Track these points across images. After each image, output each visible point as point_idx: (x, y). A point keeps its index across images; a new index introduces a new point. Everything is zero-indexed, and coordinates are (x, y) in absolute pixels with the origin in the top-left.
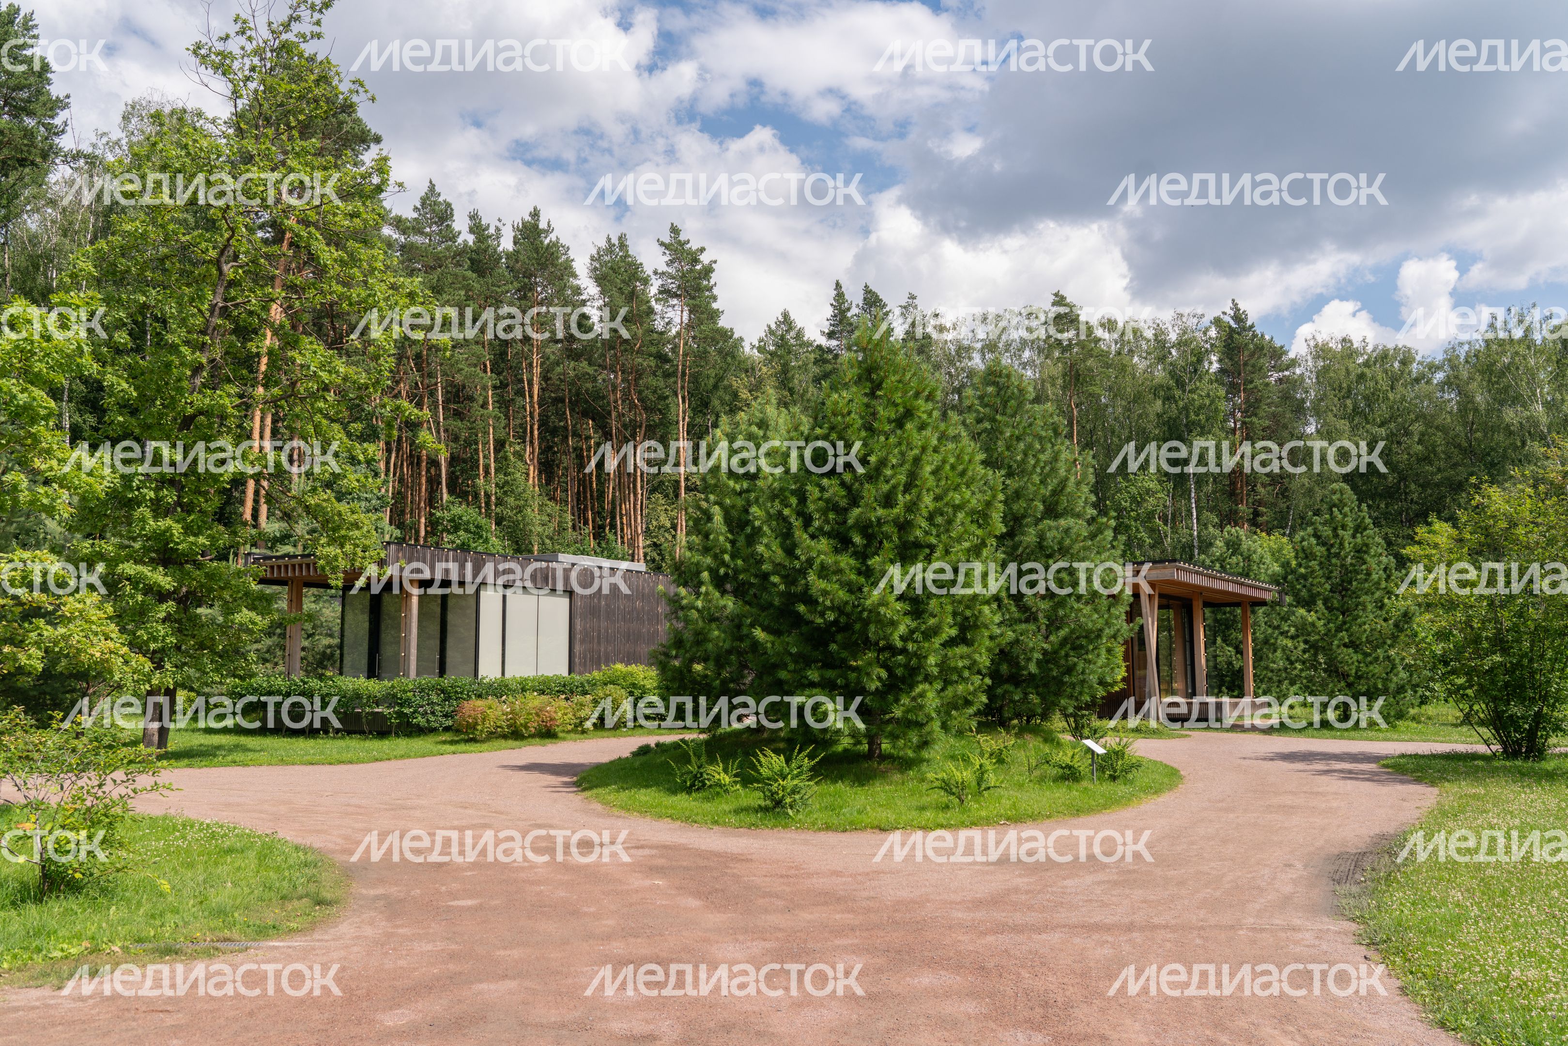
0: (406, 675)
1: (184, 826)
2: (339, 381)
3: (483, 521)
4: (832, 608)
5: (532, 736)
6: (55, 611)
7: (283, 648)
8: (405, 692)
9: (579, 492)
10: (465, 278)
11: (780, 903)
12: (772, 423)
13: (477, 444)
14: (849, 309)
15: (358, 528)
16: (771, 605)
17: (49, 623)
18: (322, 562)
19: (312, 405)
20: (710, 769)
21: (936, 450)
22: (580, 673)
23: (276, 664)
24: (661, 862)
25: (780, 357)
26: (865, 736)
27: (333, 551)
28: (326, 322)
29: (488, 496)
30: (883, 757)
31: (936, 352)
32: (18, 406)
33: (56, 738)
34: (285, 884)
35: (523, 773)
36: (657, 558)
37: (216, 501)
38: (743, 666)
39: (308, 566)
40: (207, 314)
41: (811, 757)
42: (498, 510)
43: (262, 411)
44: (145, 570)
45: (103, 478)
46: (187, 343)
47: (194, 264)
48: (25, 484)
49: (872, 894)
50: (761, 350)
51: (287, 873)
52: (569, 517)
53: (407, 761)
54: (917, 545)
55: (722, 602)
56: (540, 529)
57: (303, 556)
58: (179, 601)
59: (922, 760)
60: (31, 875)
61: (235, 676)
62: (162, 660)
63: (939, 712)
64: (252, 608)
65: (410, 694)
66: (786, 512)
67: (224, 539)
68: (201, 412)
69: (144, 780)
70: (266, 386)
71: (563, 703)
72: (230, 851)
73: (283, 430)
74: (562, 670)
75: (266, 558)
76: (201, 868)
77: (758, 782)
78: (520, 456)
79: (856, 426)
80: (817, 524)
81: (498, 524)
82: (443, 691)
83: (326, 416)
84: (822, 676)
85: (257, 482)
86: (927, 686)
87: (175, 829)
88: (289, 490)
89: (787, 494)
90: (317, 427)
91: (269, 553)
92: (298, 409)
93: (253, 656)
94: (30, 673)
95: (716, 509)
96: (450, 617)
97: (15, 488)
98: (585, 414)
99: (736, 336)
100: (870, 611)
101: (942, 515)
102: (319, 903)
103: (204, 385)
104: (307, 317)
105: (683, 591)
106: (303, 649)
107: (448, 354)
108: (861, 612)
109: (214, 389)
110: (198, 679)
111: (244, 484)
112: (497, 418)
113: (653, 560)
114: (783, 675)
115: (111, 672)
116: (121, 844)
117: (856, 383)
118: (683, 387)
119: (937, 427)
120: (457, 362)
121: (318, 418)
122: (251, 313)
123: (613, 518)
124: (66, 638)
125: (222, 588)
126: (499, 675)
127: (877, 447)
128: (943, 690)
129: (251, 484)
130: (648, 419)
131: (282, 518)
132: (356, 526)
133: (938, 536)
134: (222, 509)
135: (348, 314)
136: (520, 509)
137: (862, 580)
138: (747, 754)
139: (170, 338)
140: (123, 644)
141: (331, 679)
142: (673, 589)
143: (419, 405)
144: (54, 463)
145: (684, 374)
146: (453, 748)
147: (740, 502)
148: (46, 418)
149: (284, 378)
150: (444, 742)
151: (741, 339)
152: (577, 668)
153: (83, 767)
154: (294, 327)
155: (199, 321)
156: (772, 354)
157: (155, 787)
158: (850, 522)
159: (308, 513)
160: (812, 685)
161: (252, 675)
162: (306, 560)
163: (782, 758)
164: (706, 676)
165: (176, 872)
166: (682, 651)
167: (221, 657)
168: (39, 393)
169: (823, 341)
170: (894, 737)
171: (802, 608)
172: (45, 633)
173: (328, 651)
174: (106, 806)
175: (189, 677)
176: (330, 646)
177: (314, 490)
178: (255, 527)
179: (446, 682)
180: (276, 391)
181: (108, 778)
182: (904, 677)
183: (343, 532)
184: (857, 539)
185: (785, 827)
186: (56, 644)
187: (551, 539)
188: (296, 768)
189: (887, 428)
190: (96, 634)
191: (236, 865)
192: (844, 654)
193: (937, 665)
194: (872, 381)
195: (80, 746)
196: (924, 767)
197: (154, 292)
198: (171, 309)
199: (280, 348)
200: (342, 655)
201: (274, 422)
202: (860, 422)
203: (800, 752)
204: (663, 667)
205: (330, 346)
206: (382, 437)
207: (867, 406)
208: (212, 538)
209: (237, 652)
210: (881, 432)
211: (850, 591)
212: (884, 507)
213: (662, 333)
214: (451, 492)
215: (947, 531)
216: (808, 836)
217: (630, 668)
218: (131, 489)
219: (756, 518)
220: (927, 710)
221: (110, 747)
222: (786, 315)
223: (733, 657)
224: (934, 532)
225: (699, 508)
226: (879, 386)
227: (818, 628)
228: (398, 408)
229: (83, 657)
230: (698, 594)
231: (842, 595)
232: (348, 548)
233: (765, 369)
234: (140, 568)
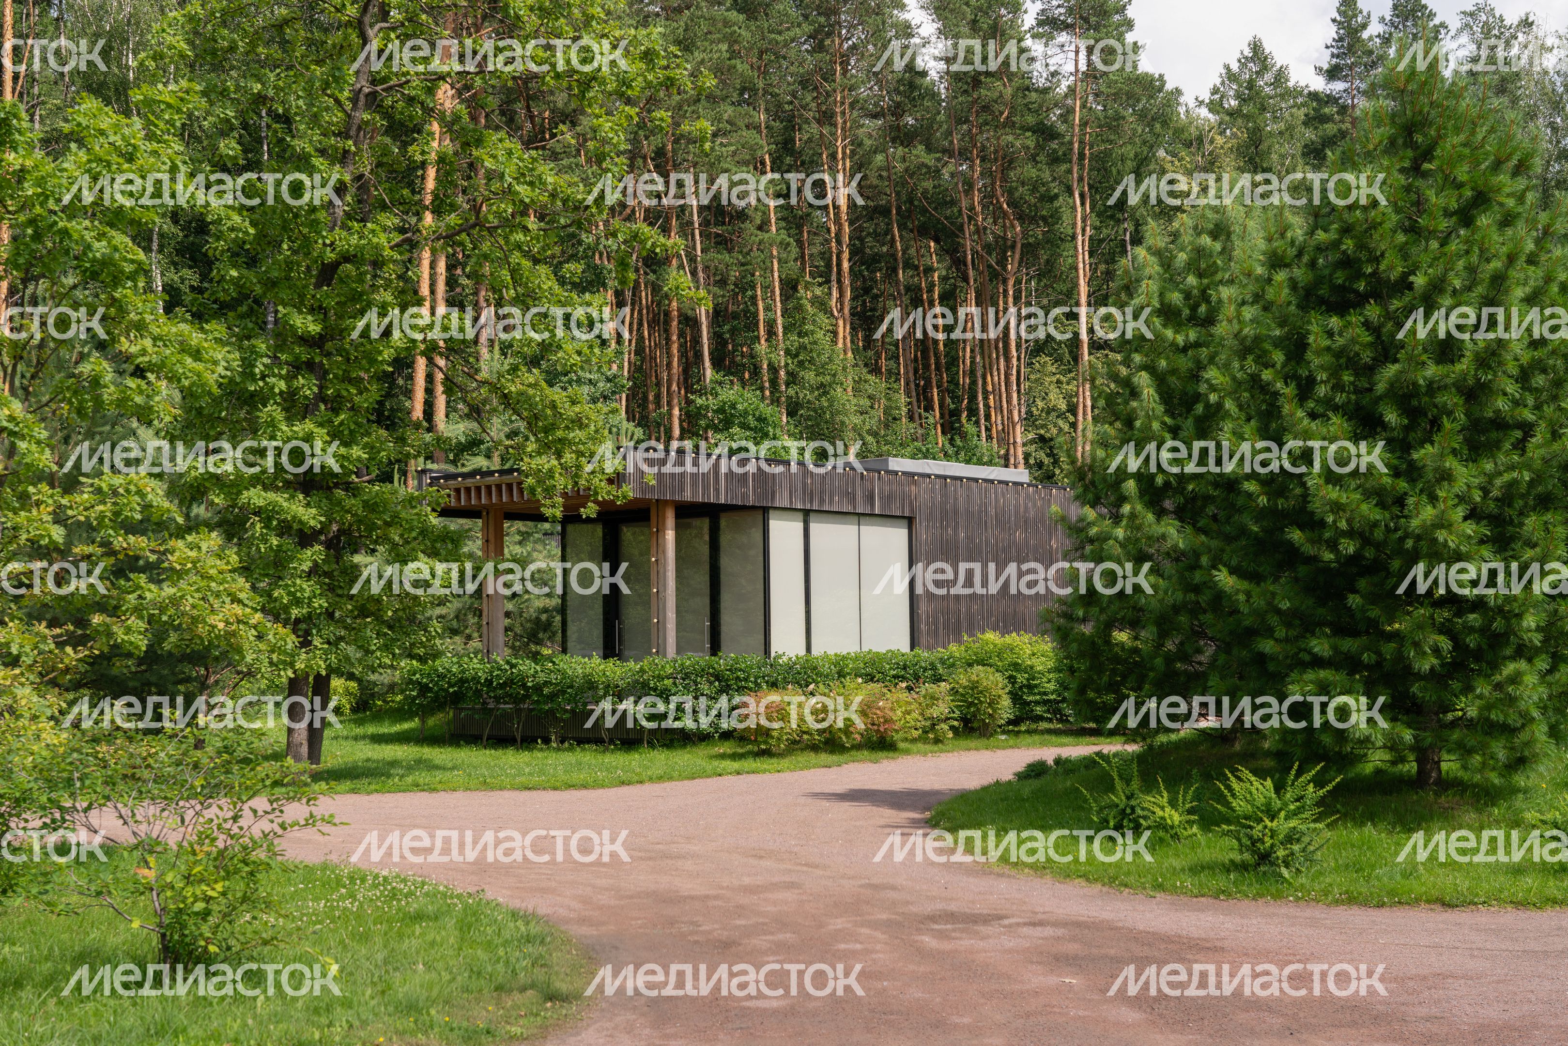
0: (661, 652)
1: (352, 879)
2: (544, 198)
3: (767, 410)
4: (1350, 534)
5: (858, 747)
6: (160, 561)
7: (479, 613)
8: (660, 678)
9: (916, 359)
10: (726, 23)
11: (1276, 1021)
12: (1237, 229)
13: (753, 288)
14: (1364, 26)
15: (582, 426)
16: (1243, 531)
17: (151, 580)
18: (530, 481)
19: (506, 238)
20: (1148, 800)
21: (1532, 260)
22: (929, 648)
23: (469, 638)
24: (1072, 948)
25: (1248, 117)
26: (1412, 749)
27: (547, 462)
28: (519, 107)
29: (773, 369)
30: (1446, 785)
31: (1527, 89)
32: (94, 260)
33: (171, 749)
34: (500, 967)
35: (846, 805)
36: (1046, 460)
37: (374, 392)
38: (1199, 634)
39: (510, 487)
40: (348, 106)
41: (1319, 782)
42: (791, 392)
43: (434, 252)
44: (280, 499)
45: (216, 363)
46: (322, 152)
47: (326, 31)
48: (109, 377)
49: (1434, 1011)
50: (1214, 107)
51: (501, 952)
52: (902, 399)
53: (668, 785)
54: (1500, 424)
55: (1159, 529)
56: (857, 420)
57: (501, 472)
58: (329, 545)
59: (1515, 791)
60: (146, 947)
61: (411, 656)
62: (307, 633)
63: (1544, 709)
64: (433, 554)
65: (668, 682)
66: (1267, 375)
67: (389, 449)
68: (346, 258)
69: (295, 811)
70: (437, 212)
71: (904, 696)
72: (419, 917)
73: (464, 281)
74: (901, 643)
75: (448, 477)
76: (379, 940)
77: (1228, 822)
78: (822, 305)
79: (1388, 225)
80: (1322, 391)
81: (791, 414)
82: (718, 678)
83: (527, 254)
84: (1335, 648)
85: (431, 362)
86: (1523, 665)
87: (339, 883)
88: (478, 371)
89: (1267, 346)
90: (514, 272)
91: (451, 469)
92: (486, 247)
93: (436, 626)
94: (129, 655)
95: (1143, 379)
96: (726, 562)
97: (96, 382)
98: (923, 231)
99: (1169, 86)
100: (1418, 538)
101: (1544, 371)
102: (551, 997)
103: (348, 216)
104: (493, 102)
105: (1090, 514)
106: (508, 614)
107: (707, 146)
108: (1402, 540)
109: (363, 220)
110: (360, 661)
111: (411, 365)
112: (784, 246)
113: (1040, 465)
114: (1268, 646)
115: (239, 651)
116: (268, 905)
117: (1386, 152)
118: (1081, 179)
119: (1535, 221)
120: (719, 159)
121: (516, 258)
122: (411, 100)
123: (973, 398)
124: (175, 601)
125: (388, 524)
126: (802, 652)
127: (1425, 259)
128: (1550, 672)
129: (421, 363)
130: (1025, 233)
131: (468, 416)
132: (579, 422)
133: (1538, 407)
134: (381, 403)
135: (552, 93)
136: (823, 389)
137: (1403, 485)
138: (1207, 777)
139: (299, 145)
140: (255, 610)
141: (550, 659)
142: (1075, 511)
143: (665, 230)
144: (148, 343)
145: (1082, 156)
146: (736, 765)
147: (1184, 363)
148: (132, 277)
149: (460, 199)
150: (723, 756)
151: (1178, 92)
152: (924, 640)
153: (211, 791)
154: (474, 118)
155: (337, 117)
156: (1231, 113)
157: (311, 821)
158: (1381, 387)
159: (508, 405)
160: (1318, 662)
161: (436, 655)
162: (507, 478)
163: (1269, 783)
164: (1135, 651)
165: (345, 947)
166: (1095, 610)
167: (390, 627)
168: (121, 239)
169: (1318, 84)
170: (1464, 751)
171: (1296, 535)
172: (148, 595)
173: (544, 617)
174: (245, 848)
175: (347, 658)
176: (545, 610)
177: (514, 369)
178: (429, 430)
179: (721, 663)
180: (453, 219)
181: (246, 807)
182: (1479, 648)
183: (559, 434)
184: (1391, 417)
185: (1278, 896)
186: (163, 610)
187: (875, 434)
188: (506, 794)
189: (1444, 224)
190: (218, 595)
191: (430, 937)
192: (1374, 612)
193: (1538, 629)
194: (1414, 145)
195: (205, 761)
196: (1519, 801)
197: (272, 76)
198: (297, 103)
199: (456, 153)
200: (564, 623)
201: (450, 268)
202: (1395, 218)
203: (1299, 774)
204: (1063, 636)
205: (528, 144)
206: (612, 283)
207: (1408, 189)
208: (370, 448)
209: (412, 619)
210: (1432, 233)
211: (1382, 505)
212: (1438, 363)
213: (1045, 91)
214: (717, 364)
215: (1555, 398)
216: (1318, 912)
217: (1008, 639)
218: (252, 377)
219: (1213, 388)
220: (1522, 705)
221: (246, 761)
222: (1256, 47)
223: (1183, 619)
224: (1530, 401)
225: (1114, 377)
226: (1427, 154)
227: (1326, 570)
228: (635, 236)
229: (201, 629)
230: (1117, 518)
231: (1368, 510)
232: (569, 457)
233: (1220, 140)
234: (271, 496)
